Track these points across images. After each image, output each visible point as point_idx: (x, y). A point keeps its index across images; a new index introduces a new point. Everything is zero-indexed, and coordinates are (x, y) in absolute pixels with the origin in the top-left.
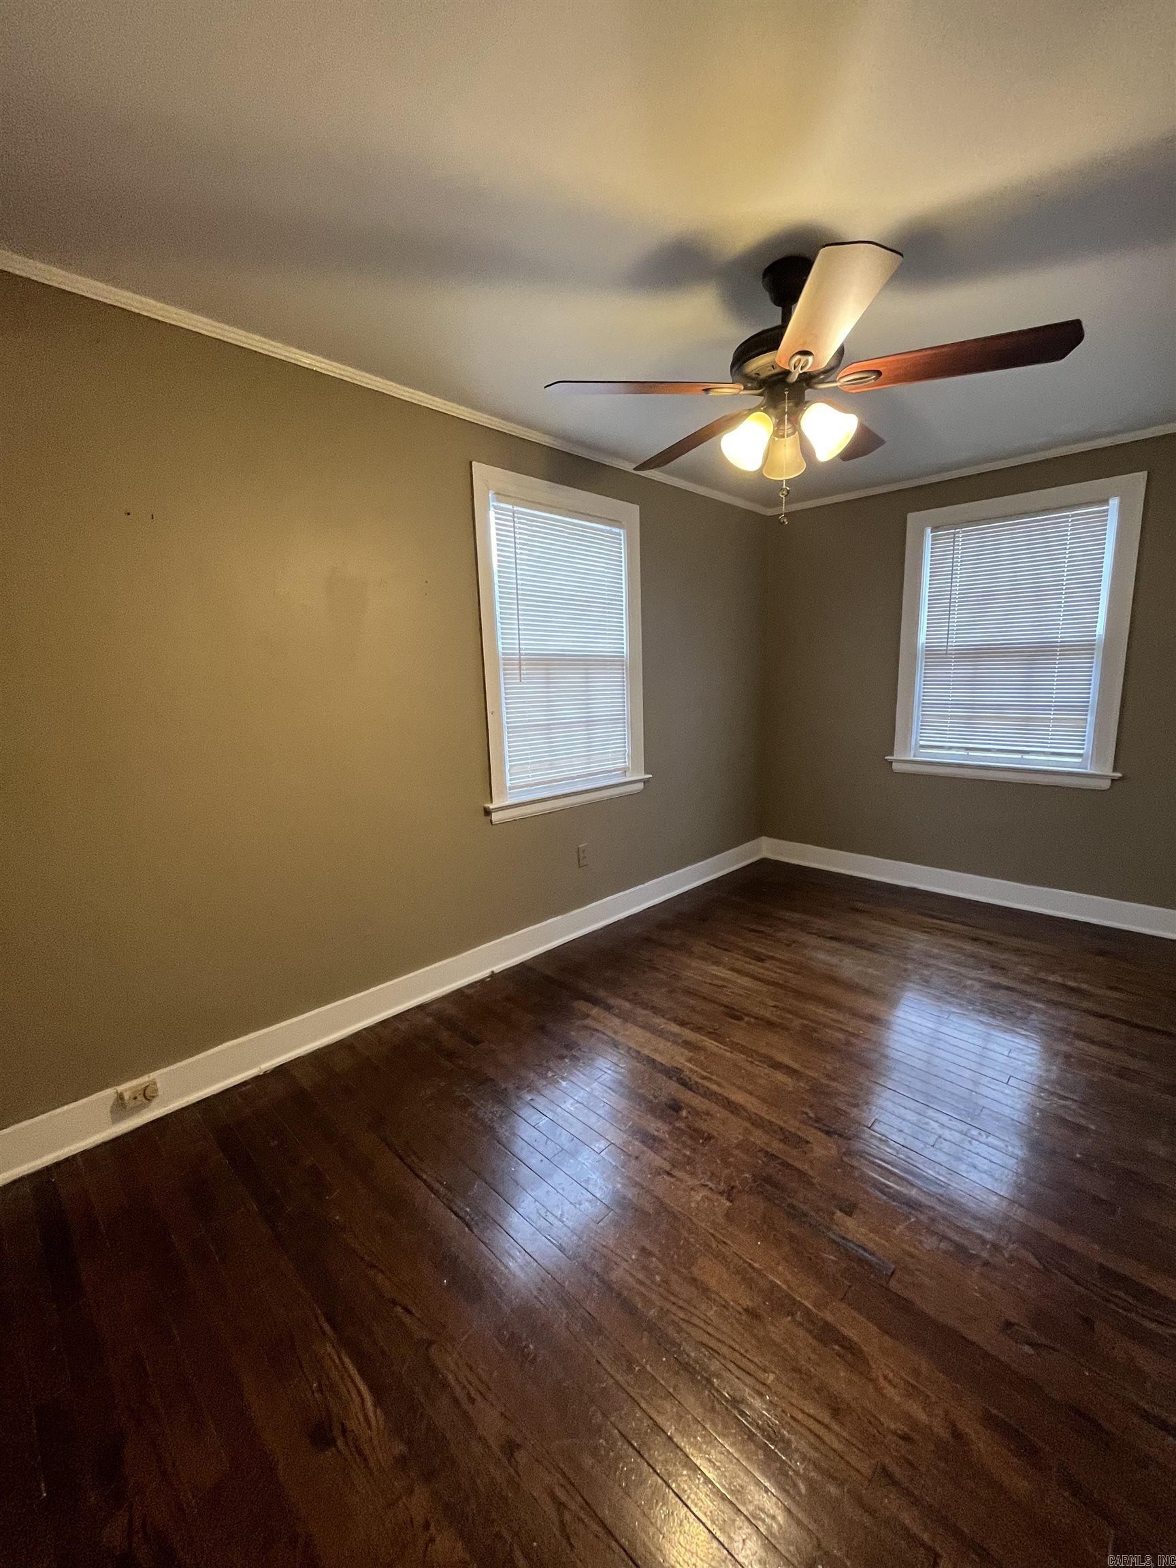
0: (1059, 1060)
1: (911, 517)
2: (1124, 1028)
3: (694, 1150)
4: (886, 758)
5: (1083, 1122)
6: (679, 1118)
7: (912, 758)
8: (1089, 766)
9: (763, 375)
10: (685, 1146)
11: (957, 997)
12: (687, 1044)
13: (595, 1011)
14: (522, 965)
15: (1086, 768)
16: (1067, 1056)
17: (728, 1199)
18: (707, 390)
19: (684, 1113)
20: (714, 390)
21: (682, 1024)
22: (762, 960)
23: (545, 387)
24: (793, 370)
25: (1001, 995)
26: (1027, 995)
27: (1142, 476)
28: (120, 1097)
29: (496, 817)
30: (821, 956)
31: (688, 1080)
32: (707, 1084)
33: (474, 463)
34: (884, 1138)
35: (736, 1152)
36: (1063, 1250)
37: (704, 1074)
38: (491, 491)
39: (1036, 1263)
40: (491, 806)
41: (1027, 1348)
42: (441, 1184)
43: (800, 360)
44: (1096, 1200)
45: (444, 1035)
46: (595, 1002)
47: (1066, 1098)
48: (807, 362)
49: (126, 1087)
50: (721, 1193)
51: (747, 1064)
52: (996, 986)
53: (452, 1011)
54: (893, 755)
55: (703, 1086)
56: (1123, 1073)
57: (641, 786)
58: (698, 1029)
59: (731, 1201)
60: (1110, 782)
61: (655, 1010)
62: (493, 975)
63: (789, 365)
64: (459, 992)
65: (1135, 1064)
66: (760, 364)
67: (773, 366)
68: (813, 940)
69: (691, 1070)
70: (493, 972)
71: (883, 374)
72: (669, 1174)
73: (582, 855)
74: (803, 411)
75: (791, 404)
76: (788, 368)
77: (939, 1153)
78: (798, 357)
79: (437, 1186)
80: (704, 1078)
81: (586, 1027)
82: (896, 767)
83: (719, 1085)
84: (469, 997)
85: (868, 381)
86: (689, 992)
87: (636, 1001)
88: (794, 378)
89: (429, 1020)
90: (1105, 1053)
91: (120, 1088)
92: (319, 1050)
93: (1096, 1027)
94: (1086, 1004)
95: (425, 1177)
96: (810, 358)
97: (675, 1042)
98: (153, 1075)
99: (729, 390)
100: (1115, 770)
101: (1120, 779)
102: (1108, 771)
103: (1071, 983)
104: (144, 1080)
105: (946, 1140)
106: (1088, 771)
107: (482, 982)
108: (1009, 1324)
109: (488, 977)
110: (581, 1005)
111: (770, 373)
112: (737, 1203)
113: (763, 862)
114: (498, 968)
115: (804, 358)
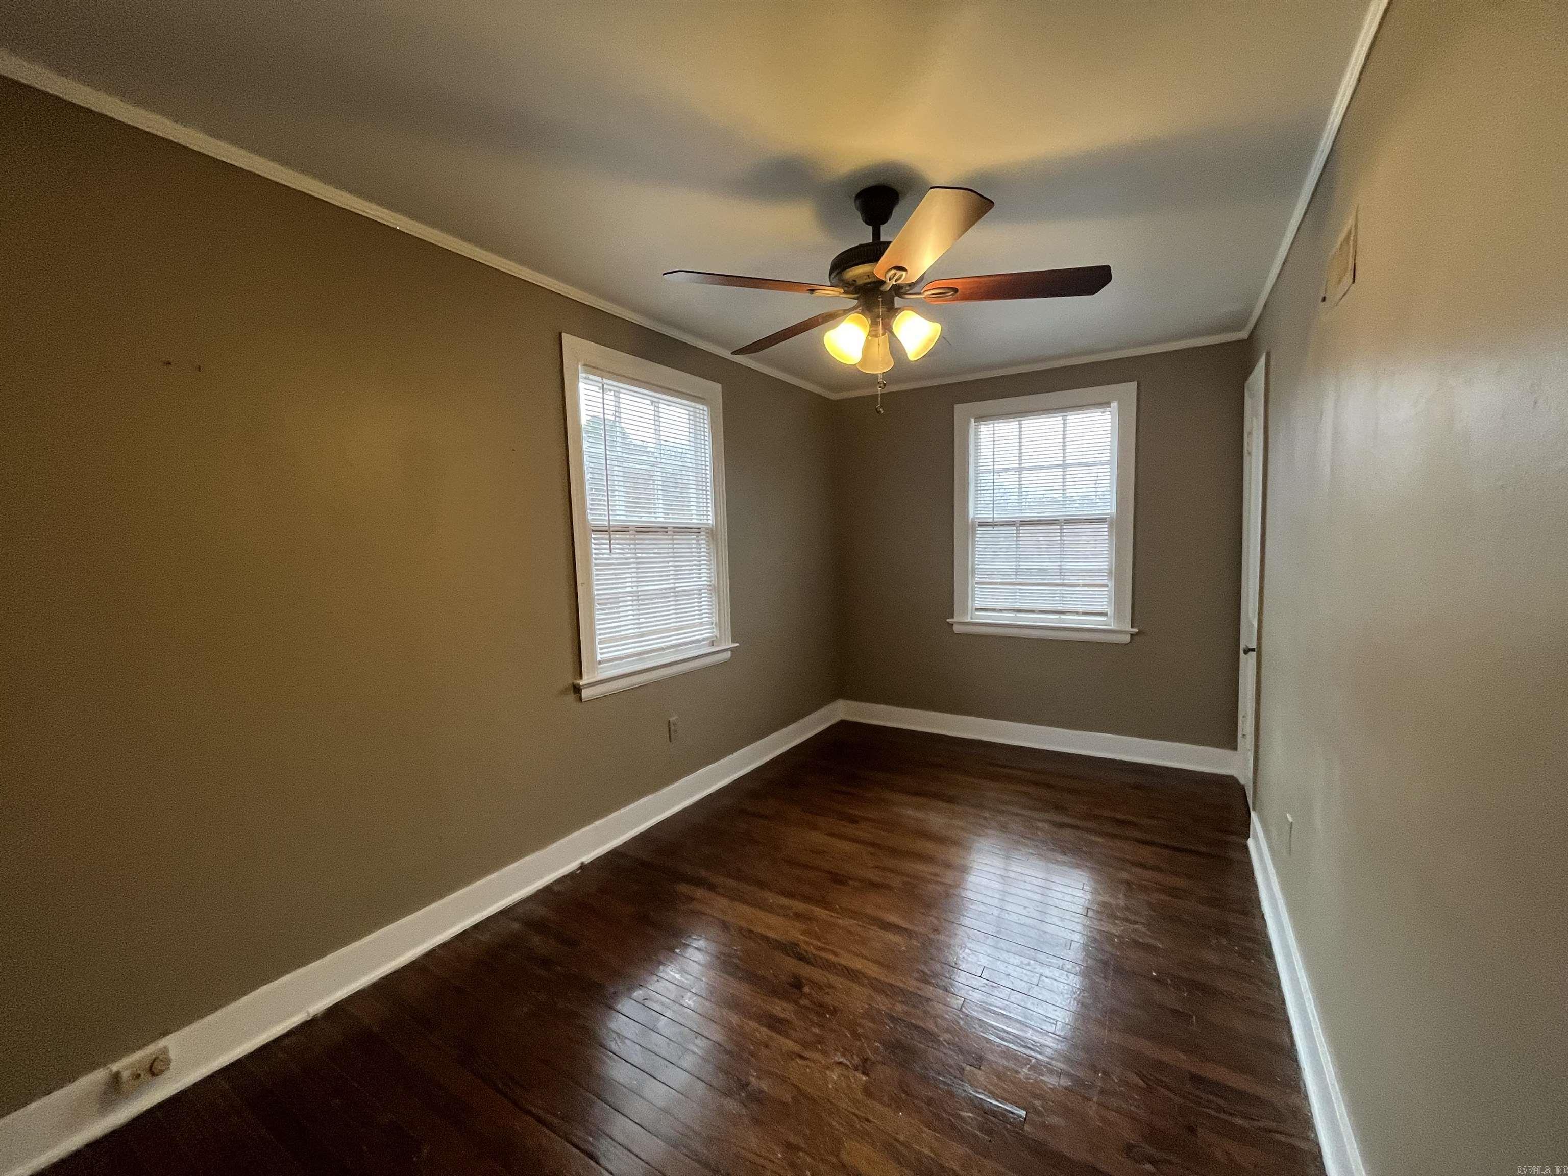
0: (1123, 887)
1: (958, 408)
2: (1166, 852)
3: (822, 1027)
4: (948, 620)
5: (1152, 942)
6: (803, 995)
7: (969, 620)
8: (1112, 624)
9: (860, 282)
10: (813, 1024)
11: (1033, 840)
12: (798, 916)
13: (699, 893)
14: (615, 854)
15: (1111, 626)
16: (1128, 883)
17: (864, 1073)
18: (812, 291)
19: (806, 989)
20: (817, 291)
21: (790, 895)
22: (856, 822)
23: (664, 274)
24: (888, 281)
25: (1067, 833)
26: (1088, 830)
27: (1134, 385)
28: (116, 1077)
29: (586, 694)
30: (910, 812)
31: (805, 954)
32: (823, 954)
33: (564, 335)
34: (995, 985)
35: (864, 1022)
36: (1160, 1065)
37: (819, 944)
38: (580, 363)
39: (1141, 1083)
40: (582, 683)
41: (1148, 1167)
42: (555, 1115)
43: (895, 274)
44: (1175, 1012)
45: (536, 940)
46: (699, 882)
47: (1136, 923)
48: (902, 276)
49: (123, 1065)
50: (856, 1069)
51: (859, 929)
52: (1062, 826)
53: (541, 911)
54: (953, 617)
55: (821, 958)
56: (1173, 892)
57: (728, 655)
58: (807, 899)
59: (867, 1075)
60: (1129, 636)
61: (762, 885)
62: (583, 867)
63: (885, 277)
64: (547, 889)
65: (1181, 883)
66: (858, 272)
67: (868, 276)
68: (898, 797)
69: (807, 943)
70: (582, 863)
71: (959, 291)
72: (801, 1057)
73: (673, 728)
74: (894, 316)
75: (884, 309)
76: (884, 279)
77: (1044, 991)
78: (893, 271)
79: (549, 1118)
80: (822, 949)
81: (693, 912)
82: (957, 629)
83: (836, 954)
84: (558, 893)
85: (947, 296)
86: (792, 863)
87: (739, 876)
88: (887, 287)
89: (516, 926)
90: (1159, 877)
91: (115, 1067)
92: (383, 978)
93: (1146, 853)
94: (1137, 834)
95: (534, 1110)
96: (904, 273)
97: (786, 916)
98: (163, 1043)
99: (830, 292)
100: (1132, 627)
101: (1137, 634)
102: (1128, 628)
103: (1119, 816)
104: (151, 1050)
105: (1047, 977)
106: (1112, 627)
107: (571, 876)
108: (1129, 1148)
109: (577, 870)
110: (683, 888)
111: (866, 281)
112: (872, 1075)
113: (842, 724)
114: (587, 858)
115: (899, 273)
